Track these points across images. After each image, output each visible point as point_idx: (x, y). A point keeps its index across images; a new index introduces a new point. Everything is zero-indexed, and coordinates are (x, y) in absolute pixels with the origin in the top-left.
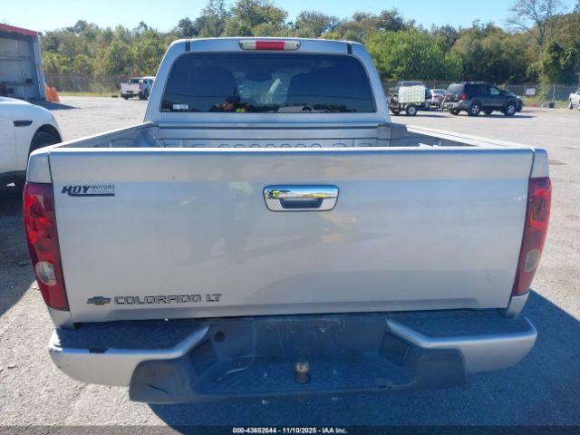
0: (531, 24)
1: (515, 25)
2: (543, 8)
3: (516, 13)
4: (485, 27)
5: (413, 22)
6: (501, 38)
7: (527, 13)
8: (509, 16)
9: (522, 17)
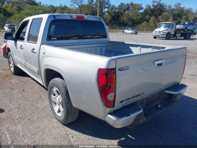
0: (77, 6)
1: (73, 7)
2: (80, 2)
3: (73, 3)
4: (64, 6)
5: (40, 3)
6: (70, 10)
7: (76, 3)
8: (71, 4)
9: (74, 4)
